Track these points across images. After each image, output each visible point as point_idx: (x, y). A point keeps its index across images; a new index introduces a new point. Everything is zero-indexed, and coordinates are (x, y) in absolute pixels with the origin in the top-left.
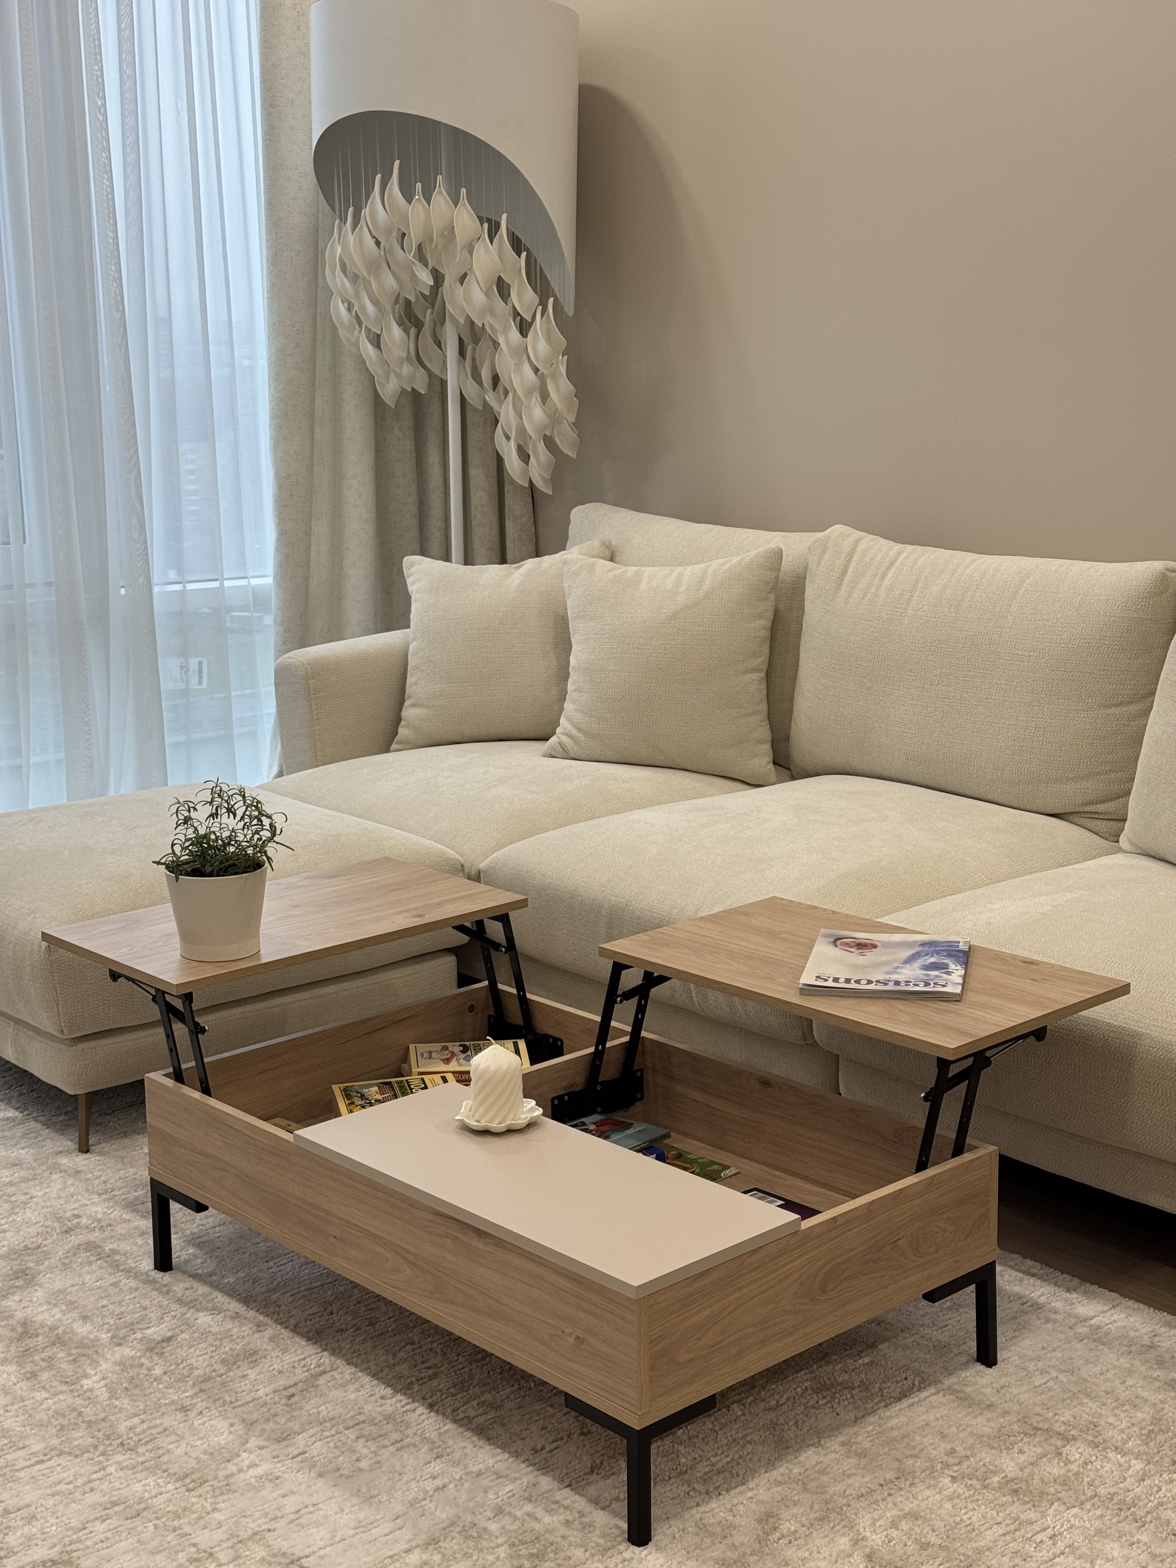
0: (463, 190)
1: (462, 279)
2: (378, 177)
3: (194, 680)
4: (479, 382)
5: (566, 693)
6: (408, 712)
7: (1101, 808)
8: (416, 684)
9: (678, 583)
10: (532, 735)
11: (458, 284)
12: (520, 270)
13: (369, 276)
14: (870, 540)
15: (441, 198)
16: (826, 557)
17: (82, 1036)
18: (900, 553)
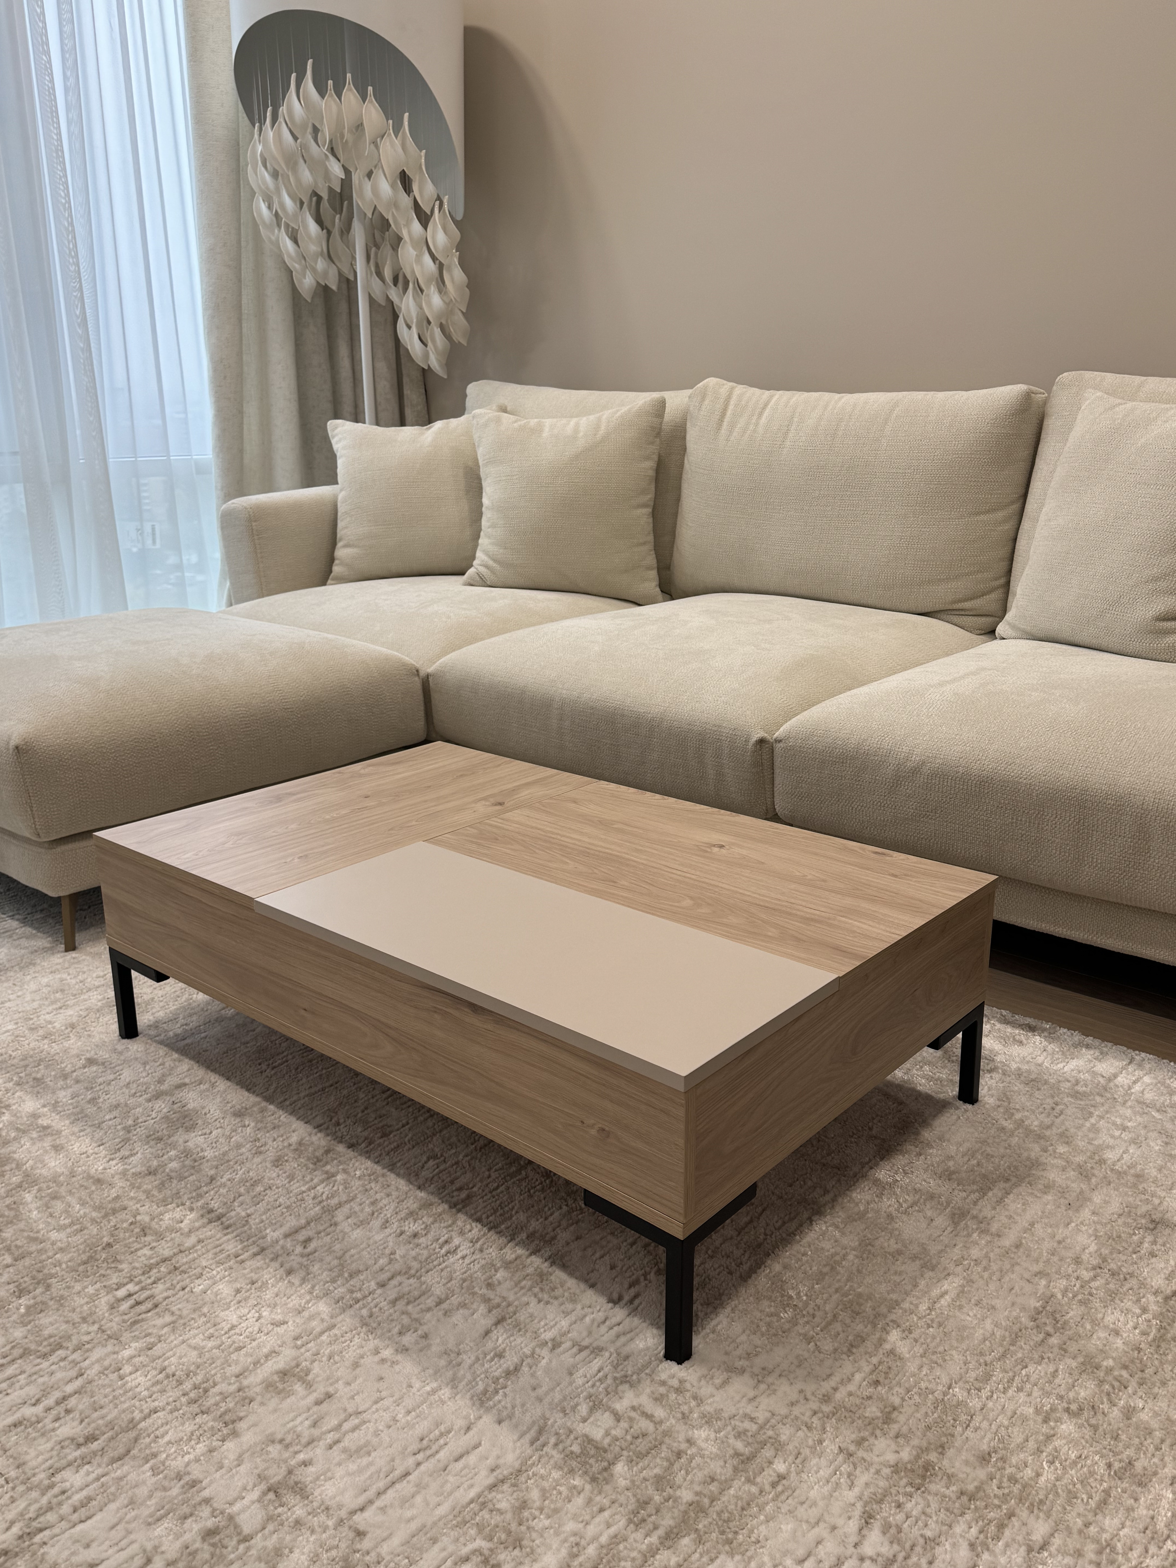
0: (370, 89)
1: (369, 175)
2: (294, 75)
3: (149, 542)
4: (382, 279)
5: (481, 530)
6: (341, 552)
7: (967, 605)
8: (346, 528)
9: (576, 430)
10: (450, 570)
11: (366, 179)
12: (421, 165)
13: (288, 169)
14: (739, 389)
15: (350, 94)
16: (706, 402)
17: (61, 839)
18: (772, 397)
